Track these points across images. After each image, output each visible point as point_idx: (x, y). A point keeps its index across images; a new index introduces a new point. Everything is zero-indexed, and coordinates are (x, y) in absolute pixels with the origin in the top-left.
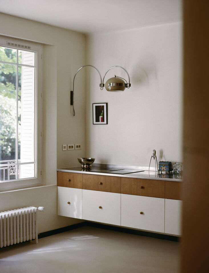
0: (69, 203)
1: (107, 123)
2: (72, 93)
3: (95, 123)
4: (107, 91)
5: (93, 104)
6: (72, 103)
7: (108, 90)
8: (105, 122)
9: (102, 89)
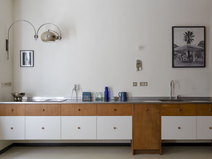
0: (12, 128)
1: (33, 66)
2: (7, 41)
3: (22, 65)
4: (42, 41)
5: (20, 51)
6: (7, 49)
7: (44, 40)
8: (32, 65)
9: (36, 39)
